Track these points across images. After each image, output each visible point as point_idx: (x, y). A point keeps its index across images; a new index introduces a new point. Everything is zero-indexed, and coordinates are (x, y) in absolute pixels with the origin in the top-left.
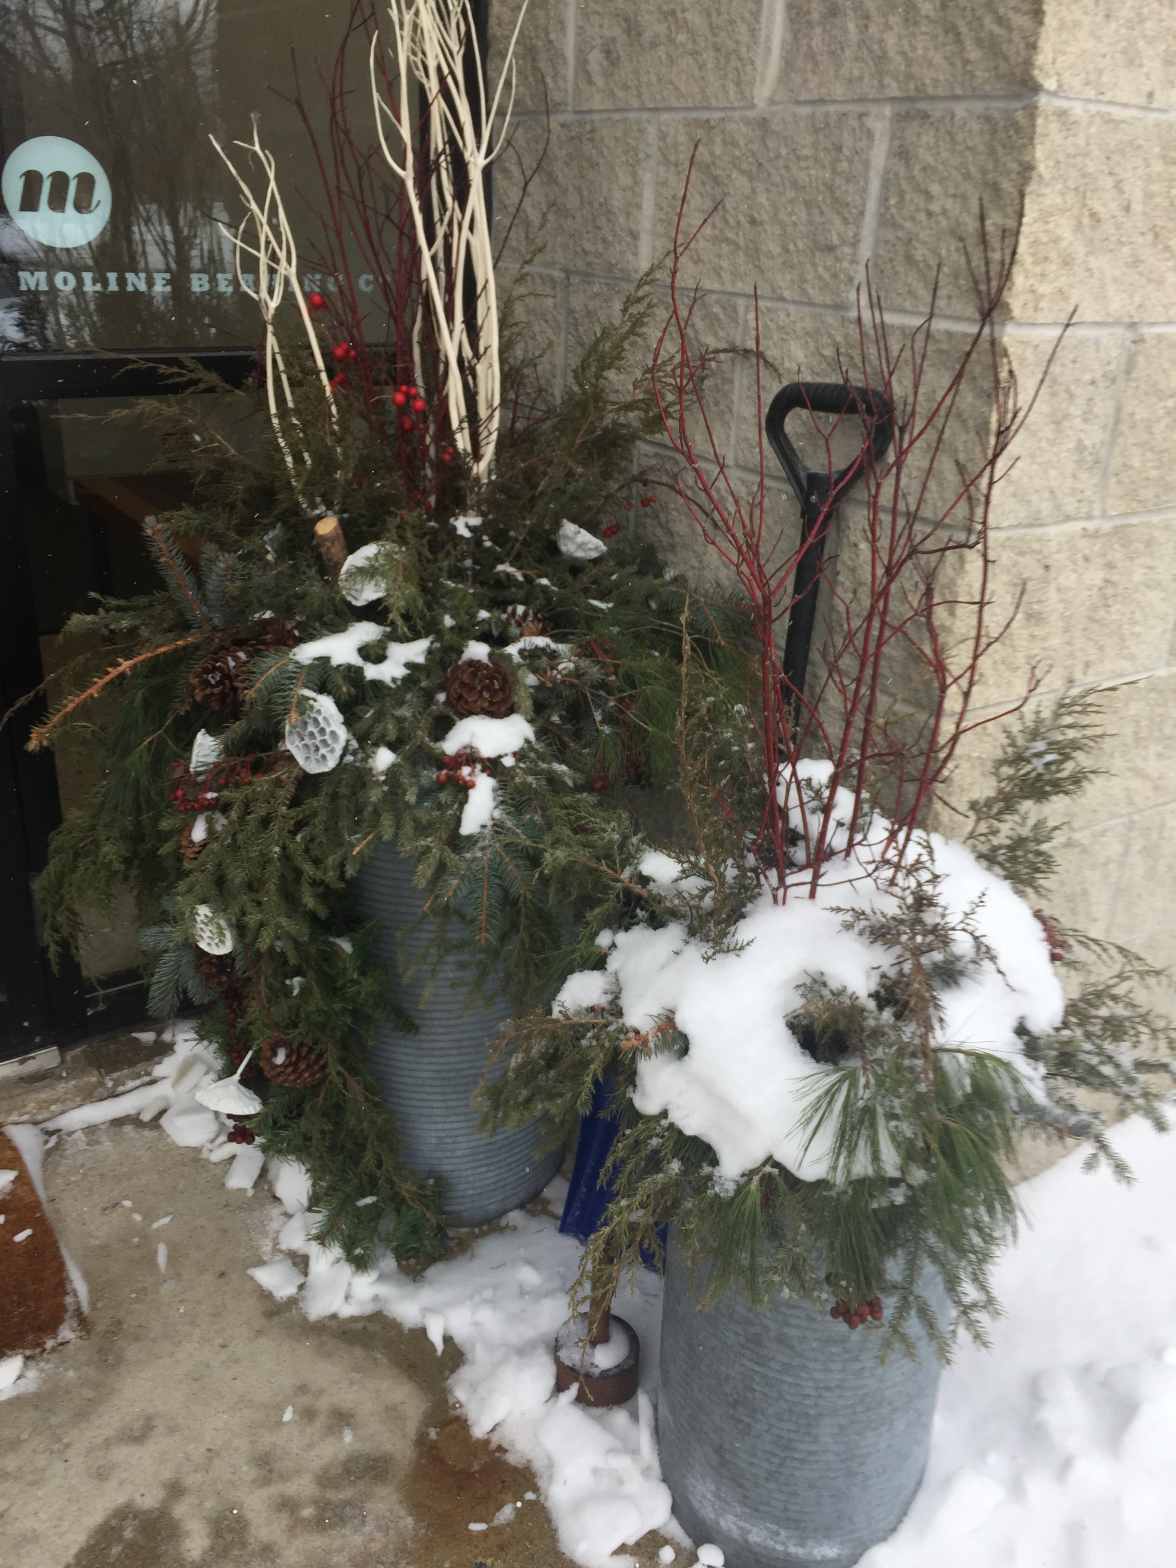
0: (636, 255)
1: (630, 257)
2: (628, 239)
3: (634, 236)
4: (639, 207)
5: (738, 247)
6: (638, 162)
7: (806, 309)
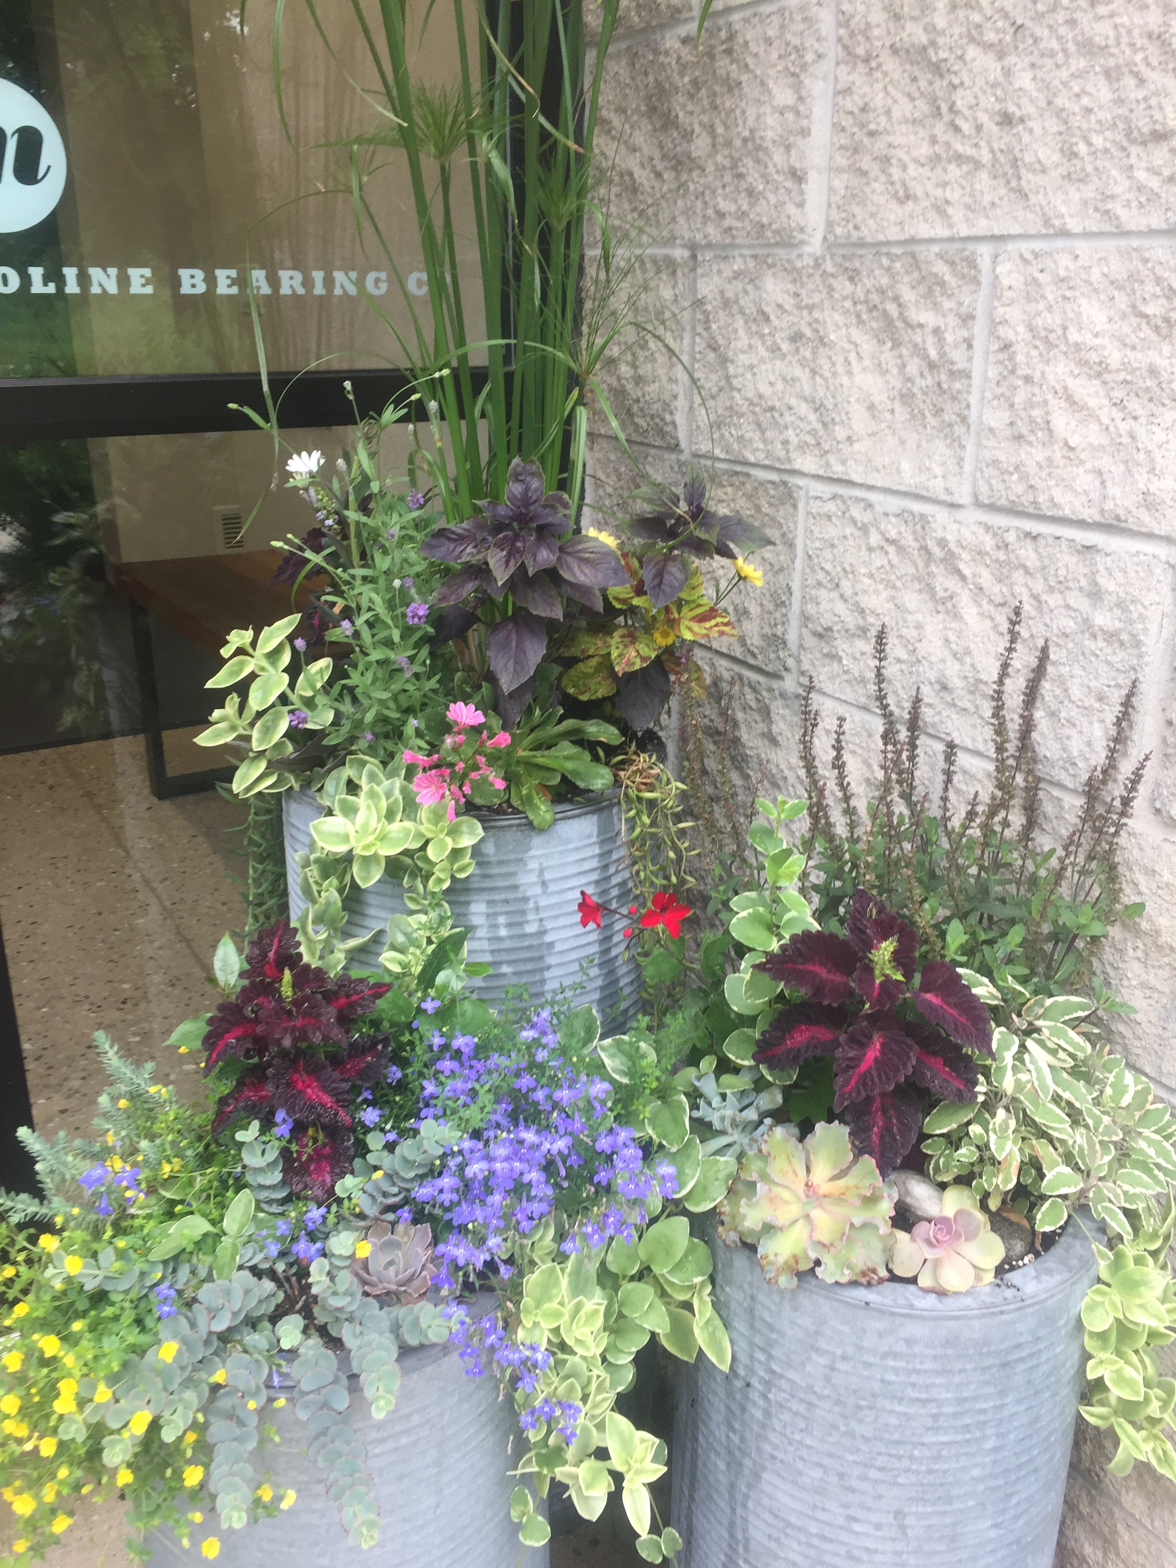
0: (801, 205)
1: (791, 209)
2: (789, 184)
3: (797, 176)
4: (805, 133)
5: (978, 165)
6: (804, 67)
7: (1110, 244)
